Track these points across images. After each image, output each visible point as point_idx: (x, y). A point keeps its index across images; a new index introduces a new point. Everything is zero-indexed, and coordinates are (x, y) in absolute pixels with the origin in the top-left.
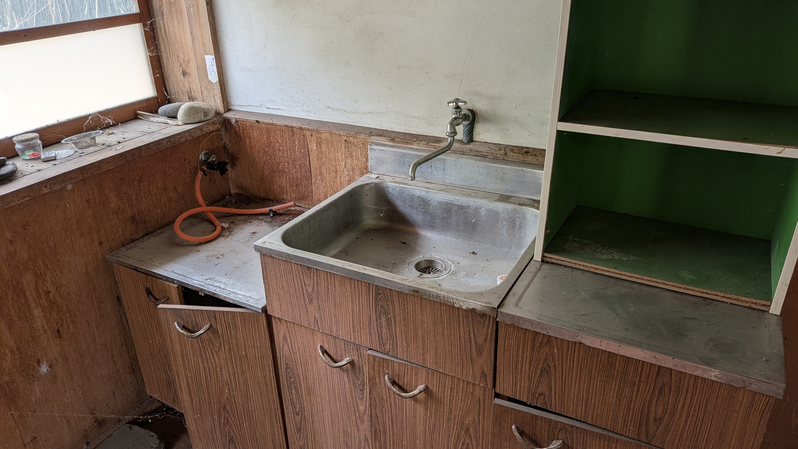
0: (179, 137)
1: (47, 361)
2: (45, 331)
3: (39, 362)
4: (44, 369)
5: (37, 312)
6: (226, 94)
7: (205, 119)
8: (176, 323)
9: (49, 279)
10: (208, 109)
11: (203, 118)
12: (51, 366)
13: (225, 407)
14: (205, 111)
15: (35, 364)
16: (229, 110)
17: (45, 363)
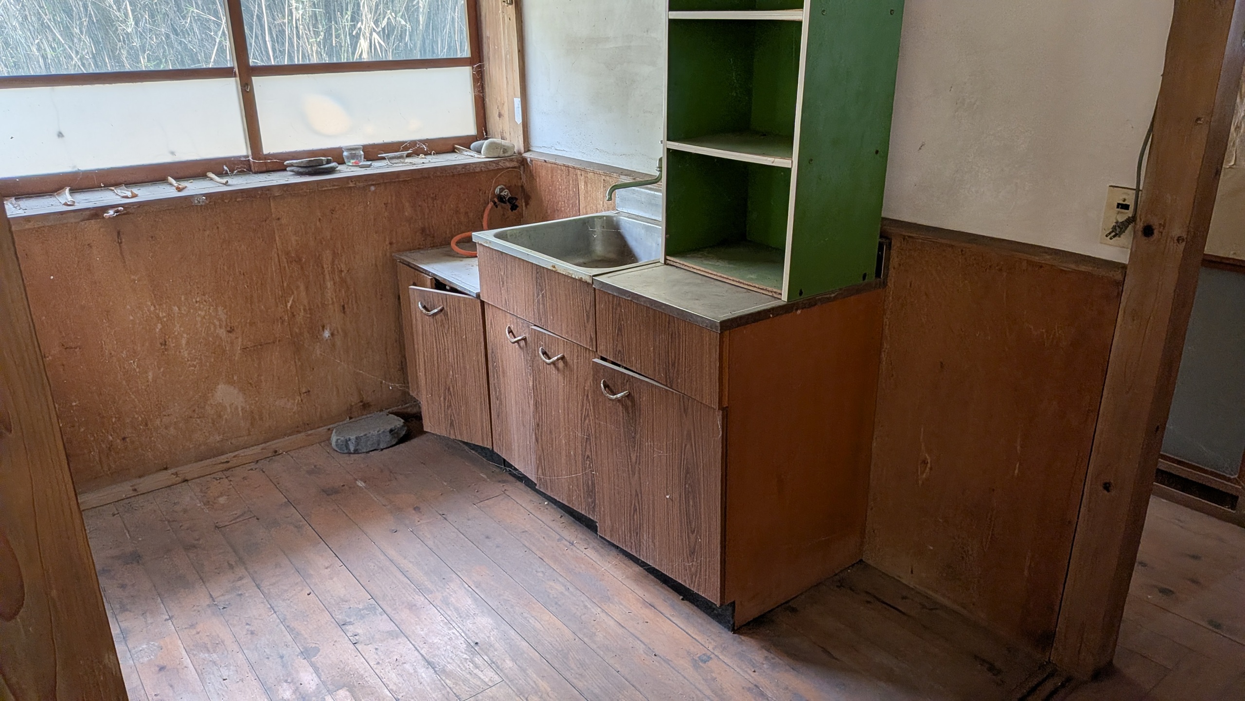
0: (474, 166)
1: (330, 330)
2: (333, 303)
3: (323, 327)
4: (327, 334)
5: (329, 284)
6: (527, 135)
7: (503, 155)
8: (419, 303)
9: (344, 260)
10: (508, 147)
11: (502, 154)
12: (332, 334)
13: (449, 389)
14: (505, 148)
15: (321, 328)
16: (529, 150)
17: (328, 329)
